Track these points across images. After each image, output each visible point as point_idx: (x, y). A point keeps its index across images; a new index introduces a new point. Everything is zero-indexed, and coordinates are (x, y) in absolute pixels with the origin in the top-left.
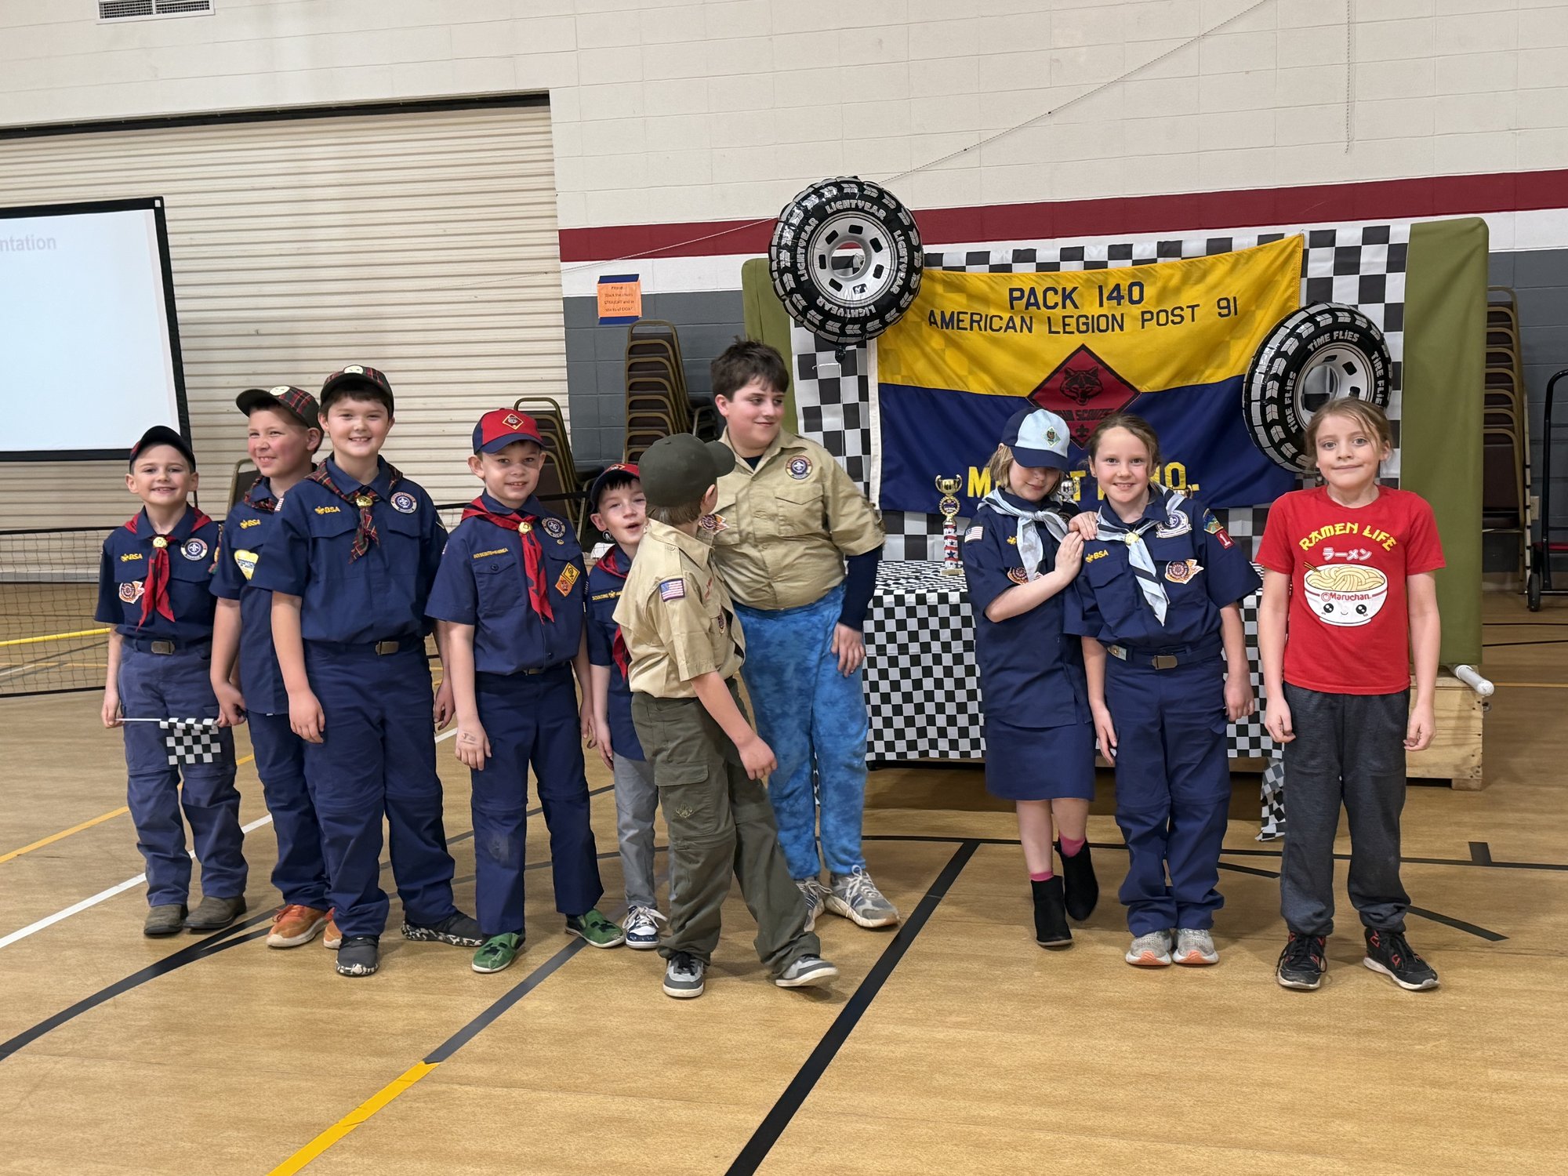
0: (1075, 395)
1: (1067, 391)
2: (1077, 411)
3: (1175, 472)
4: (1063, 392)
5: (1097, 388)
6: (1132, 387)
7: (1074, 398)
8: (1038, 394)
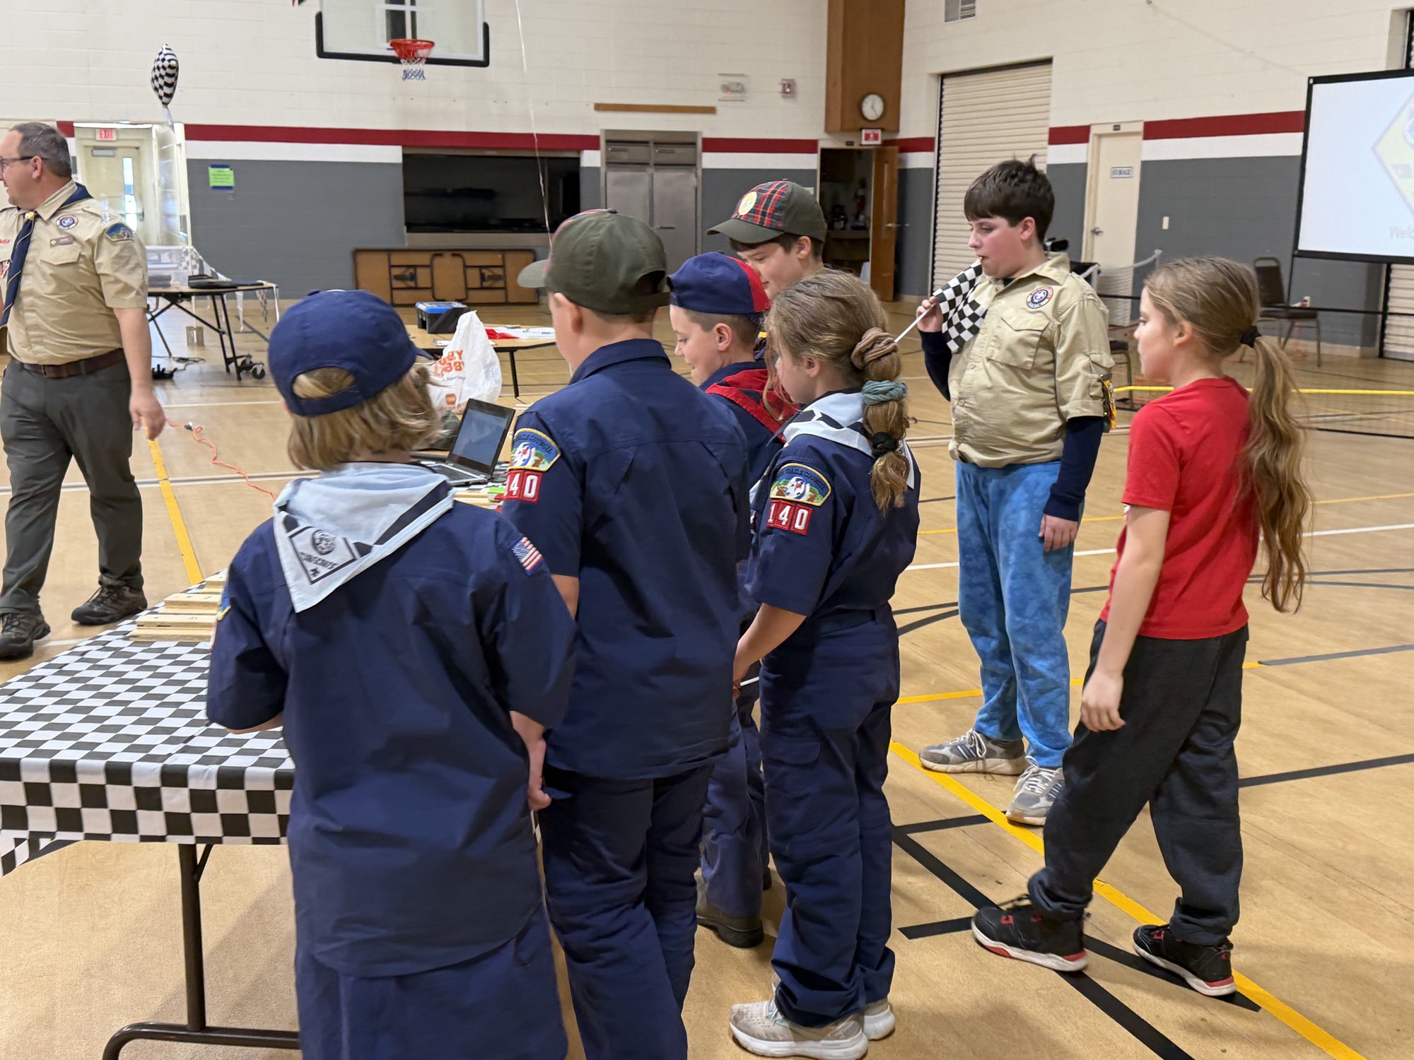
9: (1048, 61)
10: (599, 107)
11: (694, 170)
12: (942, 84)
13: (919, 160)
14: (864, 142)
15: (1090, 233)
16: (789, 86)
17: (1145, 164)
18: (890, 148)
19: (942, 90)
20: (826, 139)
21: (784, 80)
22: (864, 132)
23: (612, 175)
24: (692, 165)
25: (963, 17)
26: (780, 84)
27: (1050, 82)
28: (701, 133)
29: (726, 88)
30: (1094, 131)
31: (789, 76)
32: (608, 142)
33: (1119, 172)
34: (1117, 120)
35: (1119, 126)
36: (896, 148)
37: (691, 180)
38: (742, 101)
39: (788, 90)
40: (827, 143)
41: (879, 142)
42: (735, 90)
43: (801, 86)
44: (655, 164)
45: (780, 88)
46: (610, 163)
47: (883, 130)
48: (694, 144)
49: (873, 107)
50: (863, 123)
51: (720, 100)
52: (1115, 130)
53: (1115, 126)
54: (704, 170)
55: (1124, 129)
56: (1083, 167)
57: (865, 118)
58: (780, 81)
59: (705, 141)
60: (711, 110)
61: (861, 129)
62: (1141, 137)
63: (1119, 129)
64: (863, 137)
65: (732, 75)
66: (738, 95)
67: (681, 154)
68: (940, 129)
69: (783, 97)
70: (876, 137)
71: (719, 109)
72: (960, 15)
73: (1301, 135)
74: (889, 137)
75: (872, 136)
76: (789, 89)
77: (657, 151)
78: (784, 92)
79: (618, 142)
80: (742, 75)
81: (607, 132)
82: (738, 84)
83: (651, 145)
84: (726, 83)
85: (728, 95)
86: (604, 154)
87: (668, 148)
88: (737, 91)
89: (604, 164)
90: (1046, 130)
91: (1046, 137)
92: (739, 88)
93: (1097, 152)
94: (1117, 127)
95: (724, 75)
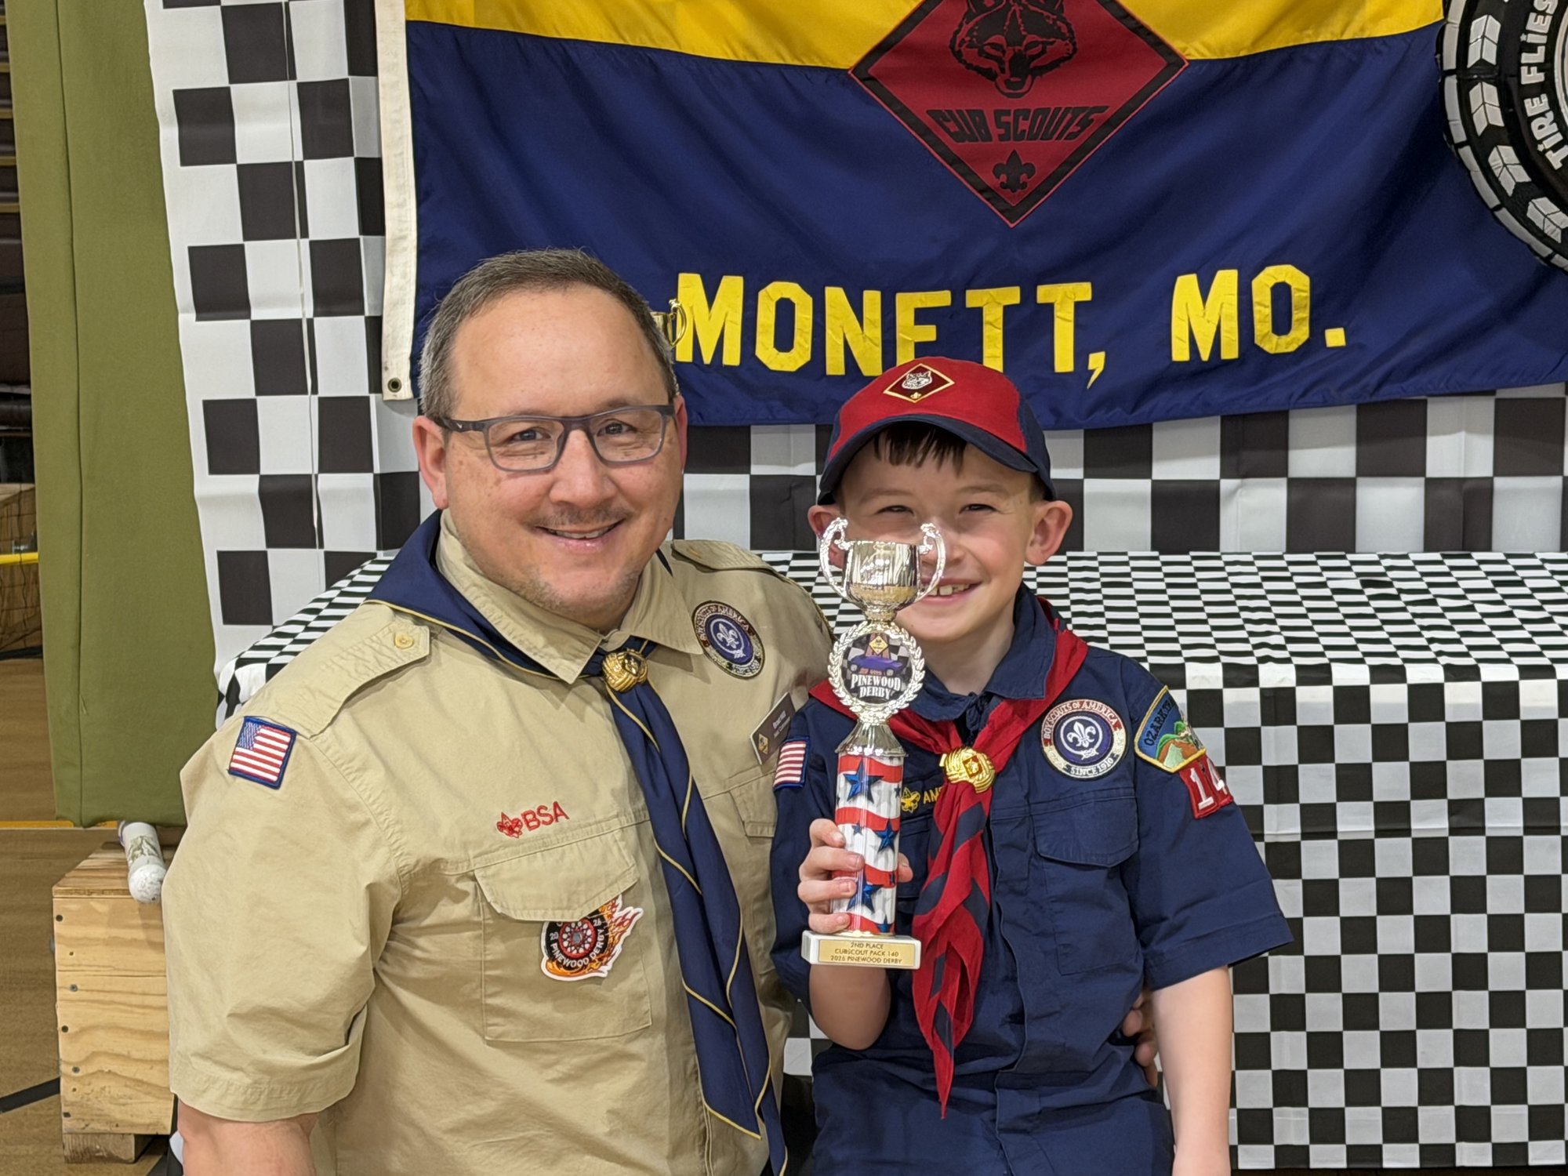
0: (993, 65)
1: (970, 54)
2: (998, 114)
3: (1281, 293)
4: (958, 55)
5: (1059, 46)
6: (1158, 45)
7: (989, 75)
8: (885, 61)
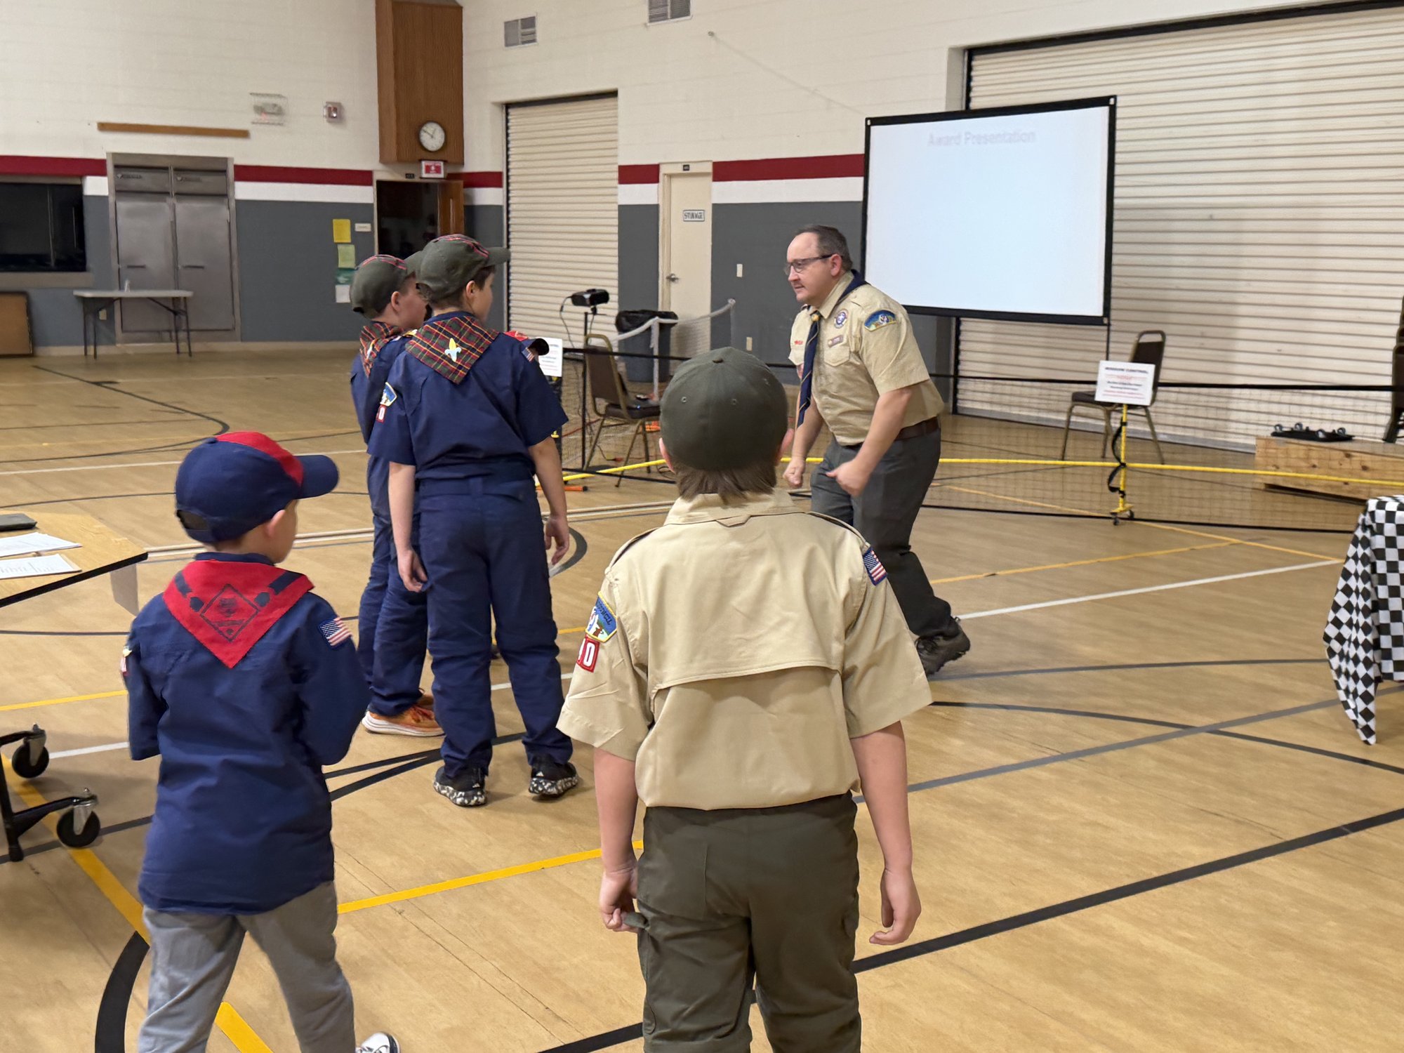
9: (613, 94)
10: (103, 127)
11: (226, 200)
12: (507, 114)
13: (487, 197)
14: (425, 175)
15: (665, 280)
16: (335, 110)
17: (717, 208)
18: (454, 182)
19: (507, 121)
20: (383, 171)
21: (328, 103)
22: (424, 164)
23: (124, 205)
24: (222, 196)
25: (524, 43)
26: (326, 107)
27: (616, 117)
28: (232, 159)
29: (260, 110)
30: (663, 170)
31: (335, 98)
32: (117, 167)
33: (693, 216)
34: (686, 159)
35: (688, 166)
36: (461, 182)
37: (224, 213)
38: (279, 124)
39: (335, 115)
40: (382, 174)
41: (442, 175)
42: (272, 111)
43: (350, 110)
44: (177, 194)
45: (325, 112)
46: (121, 191)
47: (445, 162)
48: (224, 172)
49: (433, 137)
50: (424, 154)
51: (253, 123)
52: (684, 170)
53: (684, 166)
54: (238, 201)
55: (693, 169)
56: (654, 209)
57: (426, 150)
58: (325, 104)
59: (237, 168)
60: (244, 134)
61: (420, 161)
62: (710, 178)
63: (688, 170)
64: (424, 170)
65: (268, 95)
66: (275, 118)
67: (209, 183)
68: (508, 163)
69: (329, 122)
70: (438, 170)
71: (252, 133)
72: (520, 40)
73: (861, 180)
74: (452, 170)
75: (433, 168)
76: (335, 113)
77: (179, 178)
78: (330, 116)
79: (127, 167)
80: (279, 96)
81: (115, 155)
82: (275, 105)
83: (171, 172)
84: (260, 105)
85: (264, 118)
86: (113, 182)
87: (193, 176)
88: (273, 114)
89: (113, 191)
90: (616, 168)
91: (616, 175)
92: (275, 111)
93: (668, 195)
94: (686, 167)
95: (257, 95)
